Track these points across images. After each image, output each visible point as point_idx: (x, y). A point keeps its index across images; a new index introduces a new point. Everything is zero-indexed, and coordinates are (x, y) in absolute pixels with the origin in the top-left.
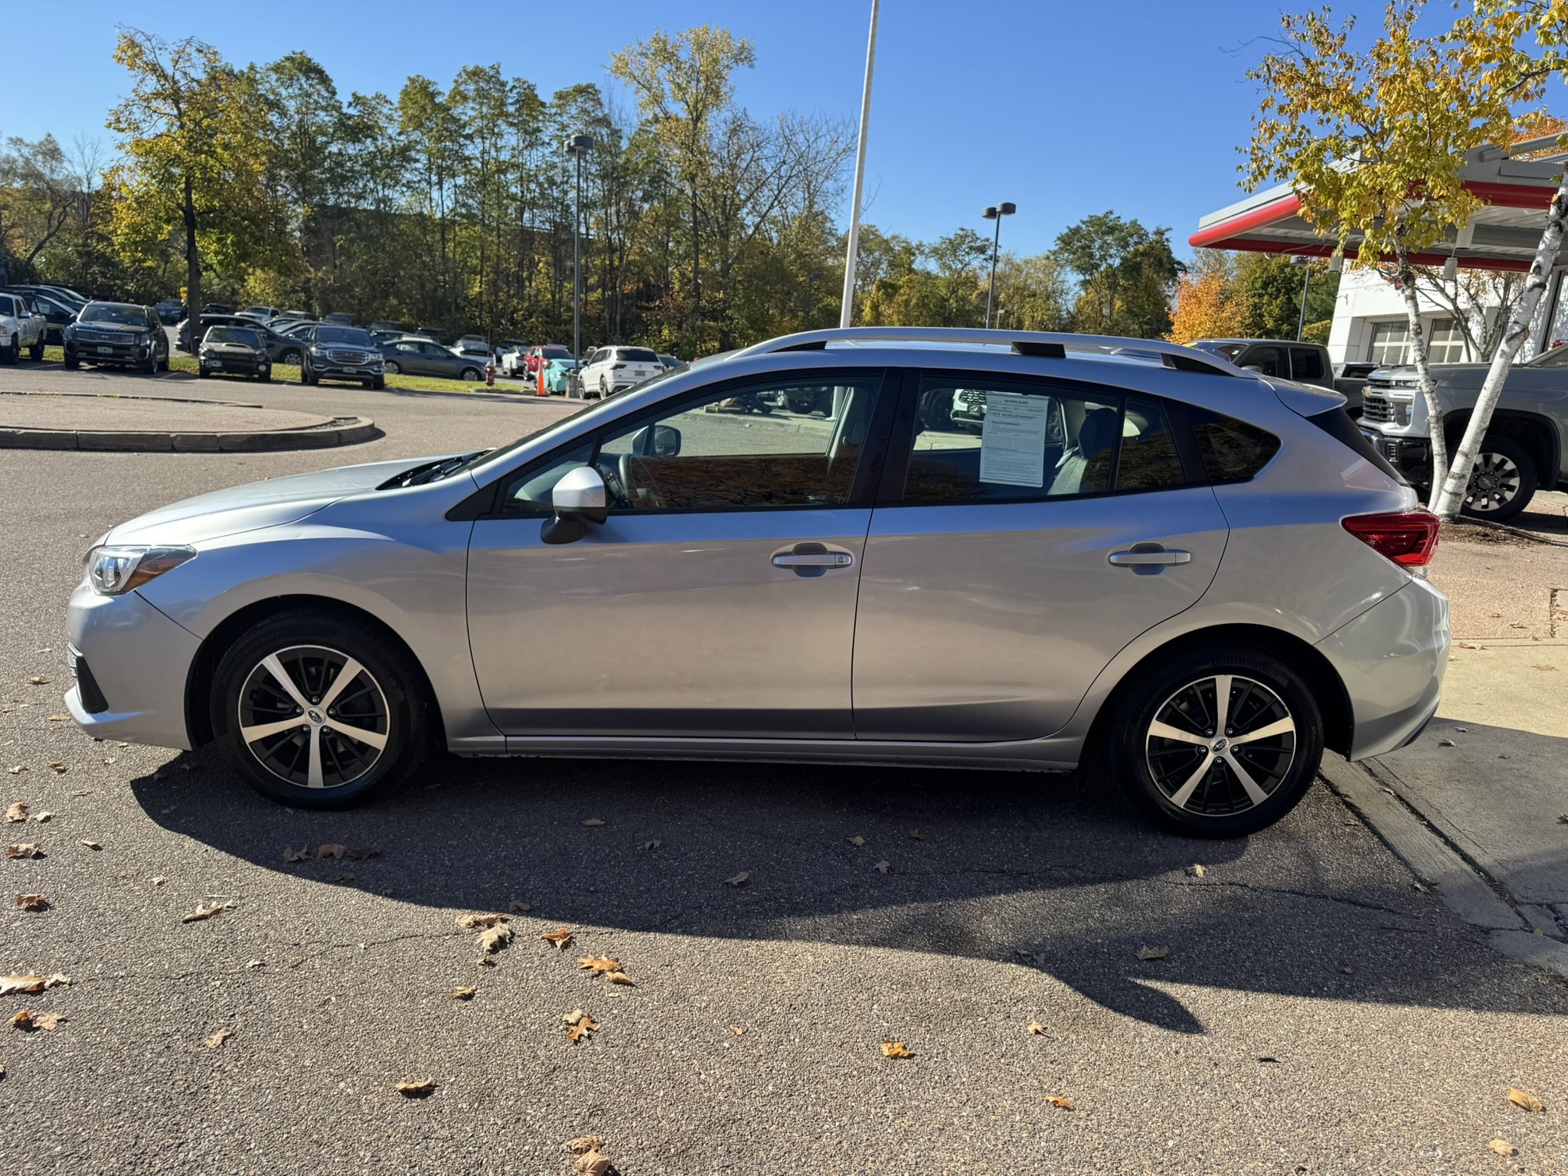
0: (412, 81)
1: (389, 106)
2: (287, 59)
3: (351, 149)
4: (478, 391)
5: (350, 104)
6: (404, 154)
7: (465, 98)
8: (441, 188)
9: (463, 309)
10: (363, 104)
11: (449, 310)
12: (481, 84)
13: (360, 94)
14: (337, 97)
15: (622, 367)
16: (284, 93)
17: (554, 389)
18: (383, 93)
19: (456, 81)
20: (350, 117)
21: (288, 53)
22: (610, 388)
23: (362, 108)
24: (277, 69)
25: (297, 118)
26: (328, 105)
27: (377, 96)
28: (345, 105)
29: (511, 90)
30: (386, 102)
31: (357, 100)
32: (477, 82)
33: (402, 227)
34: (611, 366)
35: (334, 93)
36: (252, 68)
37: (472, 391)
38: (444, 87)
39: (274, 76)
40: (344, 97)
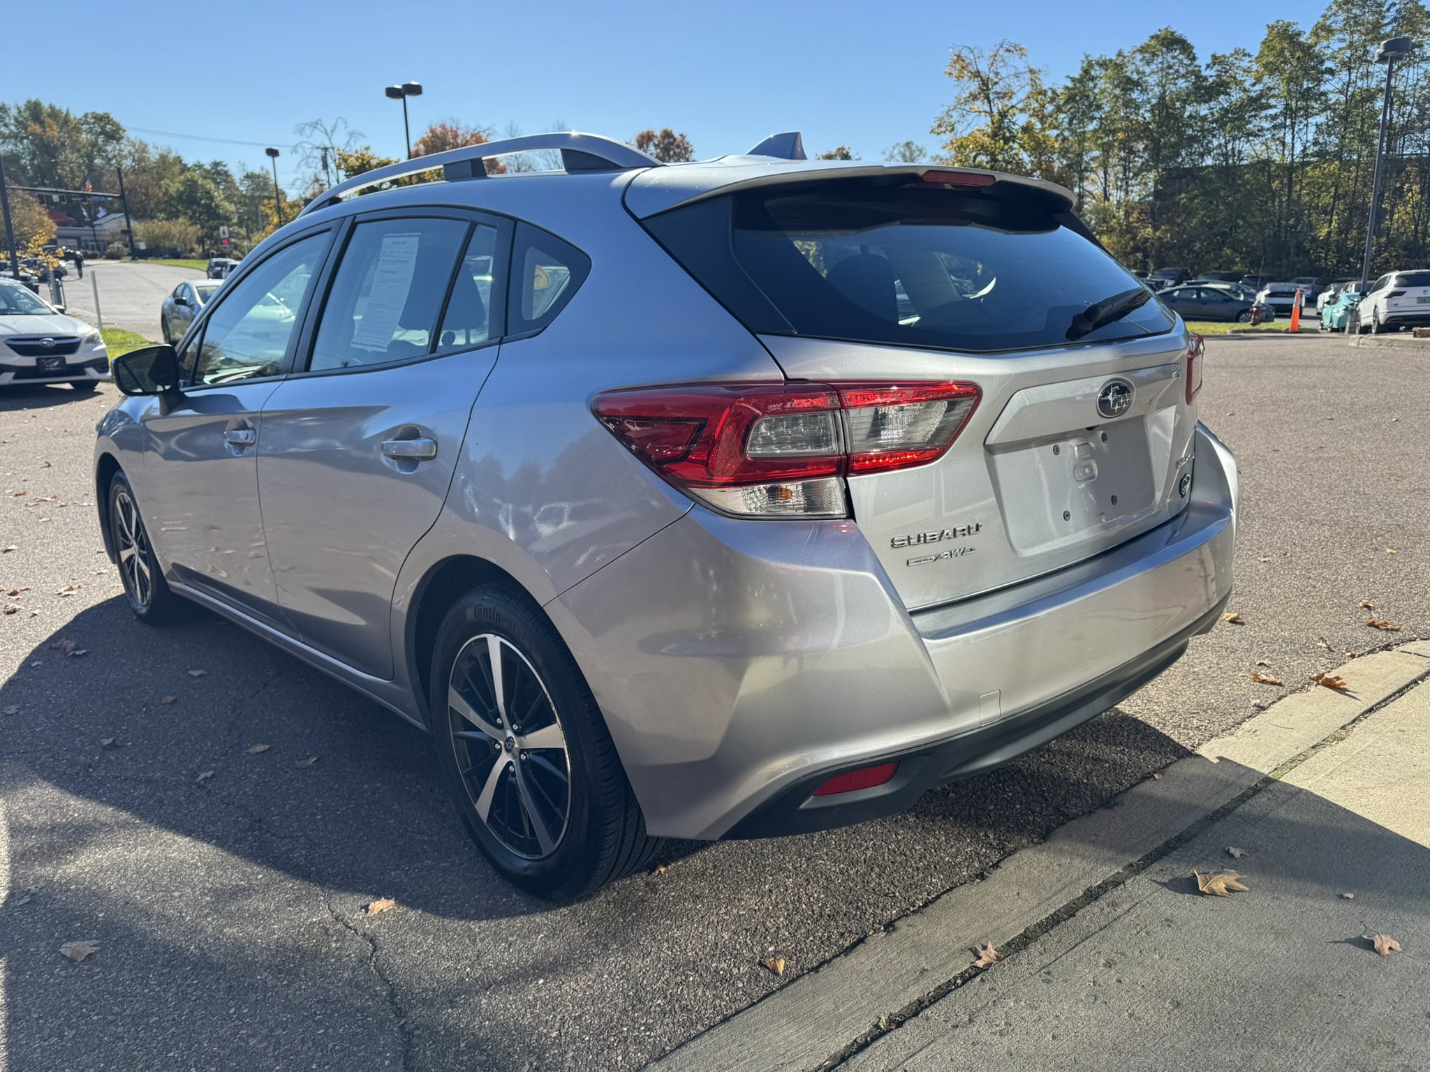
0: (1271, 28)
1: (1247, 59)
2: (1152, 37)
3: (1204, 110)
4: (1234, 332)
5: (1208, 66)
6: (1257, 103)
7: (1330, 31)
8: (1293, 129)
9: (1308, 251)
10: (1221, 63)
11: (1288, 254)
12: (1354, 11)
13: (1219, 54)
14: (1197, 63)
15: (1400, 294)
16: (1148, 70)
17: (1335, 326)
18: (1242, 48)
19: (1324, 16)
20: (1205, 79)
21: (1155, 32)
22: (1382, 319)
23: (1219, 68)
24: (1142, 50)
25: (1157, 90)
26: (1187, 73)
27: (1237, 52)
28: (1203, 68)
29: (1388, 10)
30: (1245, 55)
31: (1216, 60)
32: (1349, 11)
33: (1246, 176)
34: (1386, 294)
35: (1194, 59)
36: (1120, 54)
37: (1229, 332)
38: (1305, 27)
39: (1139, 56)
40: (1203, 60)
